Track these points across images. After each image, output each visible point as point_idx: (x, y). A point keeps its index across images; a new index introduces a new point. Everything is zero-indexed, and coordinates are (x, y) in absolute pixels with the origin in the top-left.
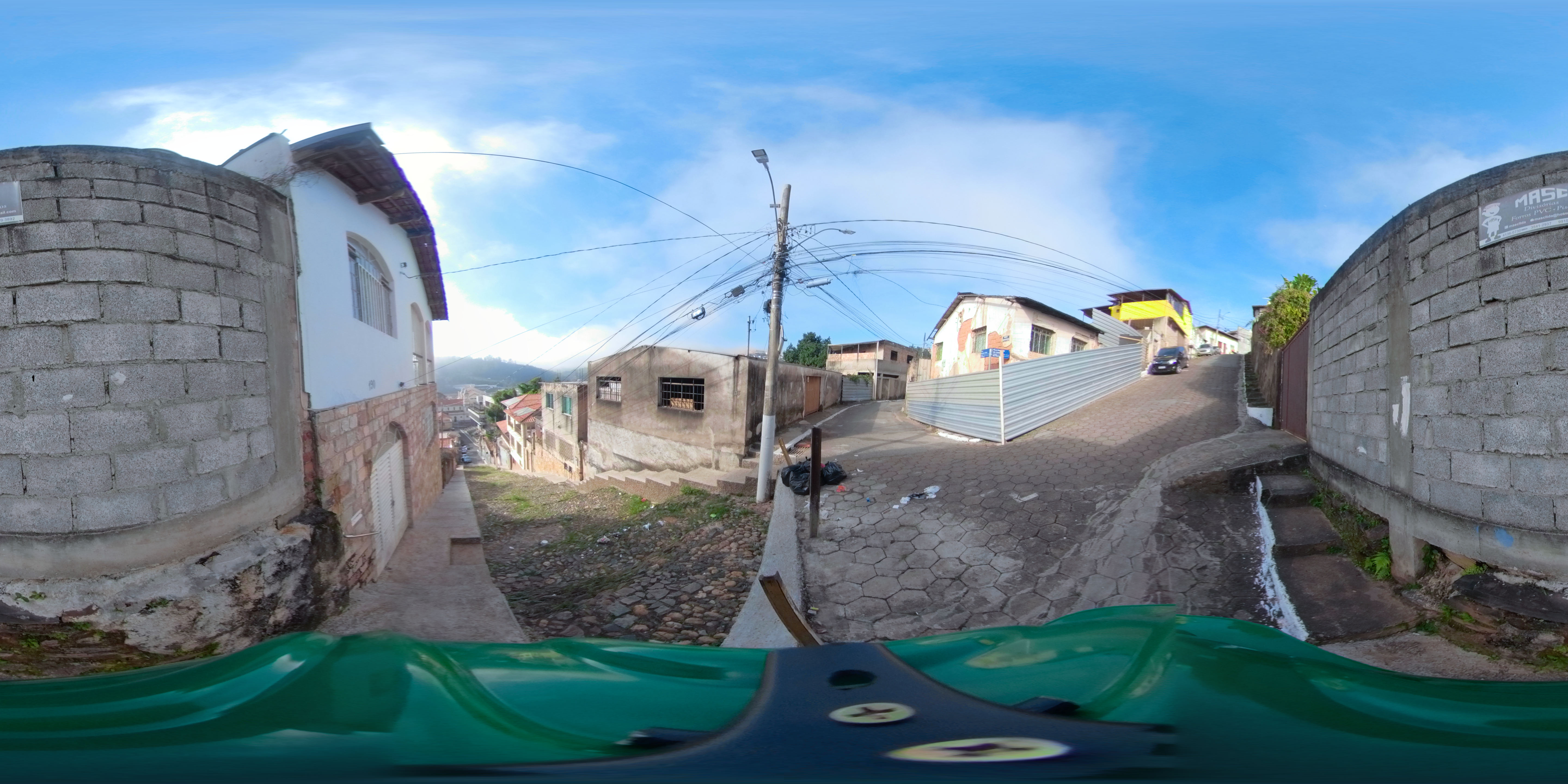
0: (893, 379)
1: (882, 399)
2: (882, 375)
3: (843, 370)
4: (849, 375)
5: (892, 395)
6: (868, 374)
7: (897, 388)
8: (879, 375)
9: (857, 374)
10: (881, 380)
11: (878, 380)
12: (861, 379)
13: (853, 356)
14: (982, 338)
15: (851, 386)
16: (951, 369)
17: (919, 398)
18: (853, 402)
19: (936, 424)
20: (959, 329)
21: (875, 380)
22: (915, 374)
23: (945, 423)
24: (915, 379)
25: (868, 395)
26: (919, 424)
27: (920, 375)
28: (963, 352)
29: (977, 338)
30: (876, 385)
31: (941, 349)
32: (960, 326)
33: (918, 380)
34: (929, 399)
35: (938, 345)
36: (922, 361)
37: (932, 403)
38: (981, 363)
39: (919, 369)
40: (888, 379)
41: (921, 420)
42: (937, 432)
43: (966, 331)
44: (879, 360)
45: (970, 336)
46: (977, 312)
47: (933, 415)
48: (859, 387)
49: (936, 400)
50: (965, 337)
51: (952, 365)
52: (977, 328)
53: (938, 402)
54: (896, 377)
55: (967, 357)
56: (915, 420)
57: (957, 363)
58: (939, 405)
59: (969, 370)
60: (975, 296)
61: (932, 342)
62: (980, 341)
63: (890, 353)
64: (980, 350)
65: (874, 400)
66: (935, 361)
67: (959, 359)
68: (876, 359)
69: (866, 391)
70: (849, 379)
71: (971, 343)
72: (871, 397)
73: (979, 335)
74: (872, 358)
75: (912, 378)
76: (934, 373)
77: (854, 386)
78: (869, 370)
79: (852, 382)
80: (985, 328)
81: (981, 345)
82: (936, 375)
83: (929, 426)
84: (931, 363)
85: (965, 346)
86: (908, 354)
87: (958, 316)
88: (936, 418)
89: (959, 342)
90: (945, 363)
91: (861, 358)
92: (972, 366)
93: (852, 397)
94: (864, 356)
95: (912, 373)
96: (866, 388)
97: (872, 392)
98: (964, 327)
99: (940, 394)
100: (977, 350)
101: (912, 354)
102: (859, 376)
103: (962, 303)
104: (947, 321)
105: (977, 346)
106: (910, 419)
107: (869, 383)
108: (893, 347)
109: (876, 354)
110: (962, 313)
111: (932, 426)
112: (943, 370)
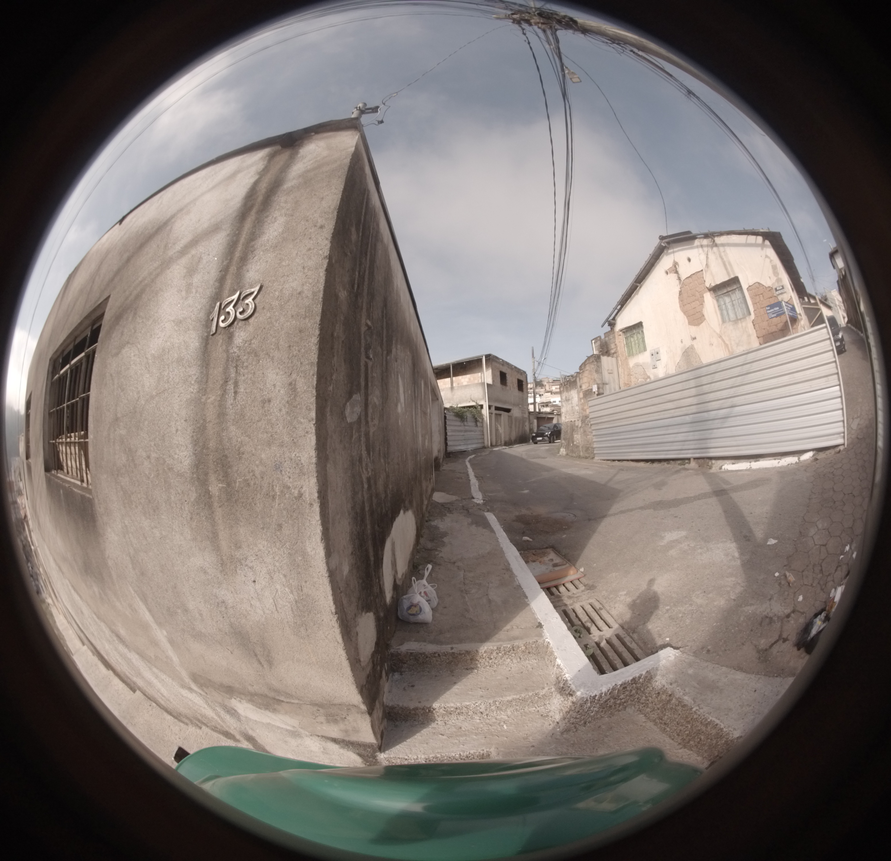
1: (496, 446)
4: (452, 409)
5: (507, 439)
6: (475, 406)
7: (511, 427)
8: (490, 407)
10: (493, 416)
11: (490, 414)
12: (469, 415)
13: (445, 383)
14: (733, 297)
15: (456, 426)
16: (678, 359)
17: (640, 417)
18: (463, 453)
19: (709, 452)
20: (678, 292)
21: (486, 415)
22: (599, 382)
23: (735, 443)
24: (601, 391)
25: (480, 441)
26: (649, 463)
27: (607, 384)
28: (701, 326)
29: (720, 299)
30: (488, 424)
31: (639, 335)
32: (679, 287)
33: (607, 392)
34: (677, 410)
35: (627, 331)
36: (604, 359)
37: (691, 416)
38: (749, 336)
39: (603, 374)
40: (500, 415)
41: (656, 455)
42: (714, 466)
43: (697, 293)
44: (488, 385)
45: (709, 298)
46: (709, 260)
47: (696, 437)
48: (466, 427)
49: (702, 407)
50: (698, 302)
51: (679, 353)
52: (718, 282)
53: (710, 408)
54: (508, 411)
55: (715, 331)
56: (628, 460)
57: (692, 347)
58: (713, 414)
59: (727, 350)
60: (694, 238)
61: (612, 329)
62: (731, 303)
63: (499, 373)
64: (737, 317)
65: (488, 447)
66: (626, 358)
67: (695, 338)
68: (484, 383)
69: (476, 433)
70: (454, 414)
71: (715, 307)
72: (484, 443)
73: (725, 293)
74: (476, 382)
75: (594, 390)
76: (631, 377)
77: (460, 426)
78: (473, 401)
79: (457, 419)
80: (735, 281)
81: (734, 309)
82: (636, 380)
83: (687, 461)
84: (617, 363)
85: (703, 316)
86: (517, 377)
87: (666, 274)
88: (709, 441)
89: (685, 312)
90: (657, 353)
91: (458, 384)
92: (731, 344)
93: (460, 445)
94: (463, 380)
95: (589, 383)
96: (476, 428)
97: (483, 435)
98: (687, 287)
99: (712, 394)
100: (729, 319)
101: (521, 378)
102: (465, 410)
103: (668, 254)
104: (640, 287)
105: (725, 312)
106: (609, 462)
107: (479, 421)
108: (501, 366)
109: (482, 375)
110: (675, 267)
111: (695, 459)
112: (655, 367)
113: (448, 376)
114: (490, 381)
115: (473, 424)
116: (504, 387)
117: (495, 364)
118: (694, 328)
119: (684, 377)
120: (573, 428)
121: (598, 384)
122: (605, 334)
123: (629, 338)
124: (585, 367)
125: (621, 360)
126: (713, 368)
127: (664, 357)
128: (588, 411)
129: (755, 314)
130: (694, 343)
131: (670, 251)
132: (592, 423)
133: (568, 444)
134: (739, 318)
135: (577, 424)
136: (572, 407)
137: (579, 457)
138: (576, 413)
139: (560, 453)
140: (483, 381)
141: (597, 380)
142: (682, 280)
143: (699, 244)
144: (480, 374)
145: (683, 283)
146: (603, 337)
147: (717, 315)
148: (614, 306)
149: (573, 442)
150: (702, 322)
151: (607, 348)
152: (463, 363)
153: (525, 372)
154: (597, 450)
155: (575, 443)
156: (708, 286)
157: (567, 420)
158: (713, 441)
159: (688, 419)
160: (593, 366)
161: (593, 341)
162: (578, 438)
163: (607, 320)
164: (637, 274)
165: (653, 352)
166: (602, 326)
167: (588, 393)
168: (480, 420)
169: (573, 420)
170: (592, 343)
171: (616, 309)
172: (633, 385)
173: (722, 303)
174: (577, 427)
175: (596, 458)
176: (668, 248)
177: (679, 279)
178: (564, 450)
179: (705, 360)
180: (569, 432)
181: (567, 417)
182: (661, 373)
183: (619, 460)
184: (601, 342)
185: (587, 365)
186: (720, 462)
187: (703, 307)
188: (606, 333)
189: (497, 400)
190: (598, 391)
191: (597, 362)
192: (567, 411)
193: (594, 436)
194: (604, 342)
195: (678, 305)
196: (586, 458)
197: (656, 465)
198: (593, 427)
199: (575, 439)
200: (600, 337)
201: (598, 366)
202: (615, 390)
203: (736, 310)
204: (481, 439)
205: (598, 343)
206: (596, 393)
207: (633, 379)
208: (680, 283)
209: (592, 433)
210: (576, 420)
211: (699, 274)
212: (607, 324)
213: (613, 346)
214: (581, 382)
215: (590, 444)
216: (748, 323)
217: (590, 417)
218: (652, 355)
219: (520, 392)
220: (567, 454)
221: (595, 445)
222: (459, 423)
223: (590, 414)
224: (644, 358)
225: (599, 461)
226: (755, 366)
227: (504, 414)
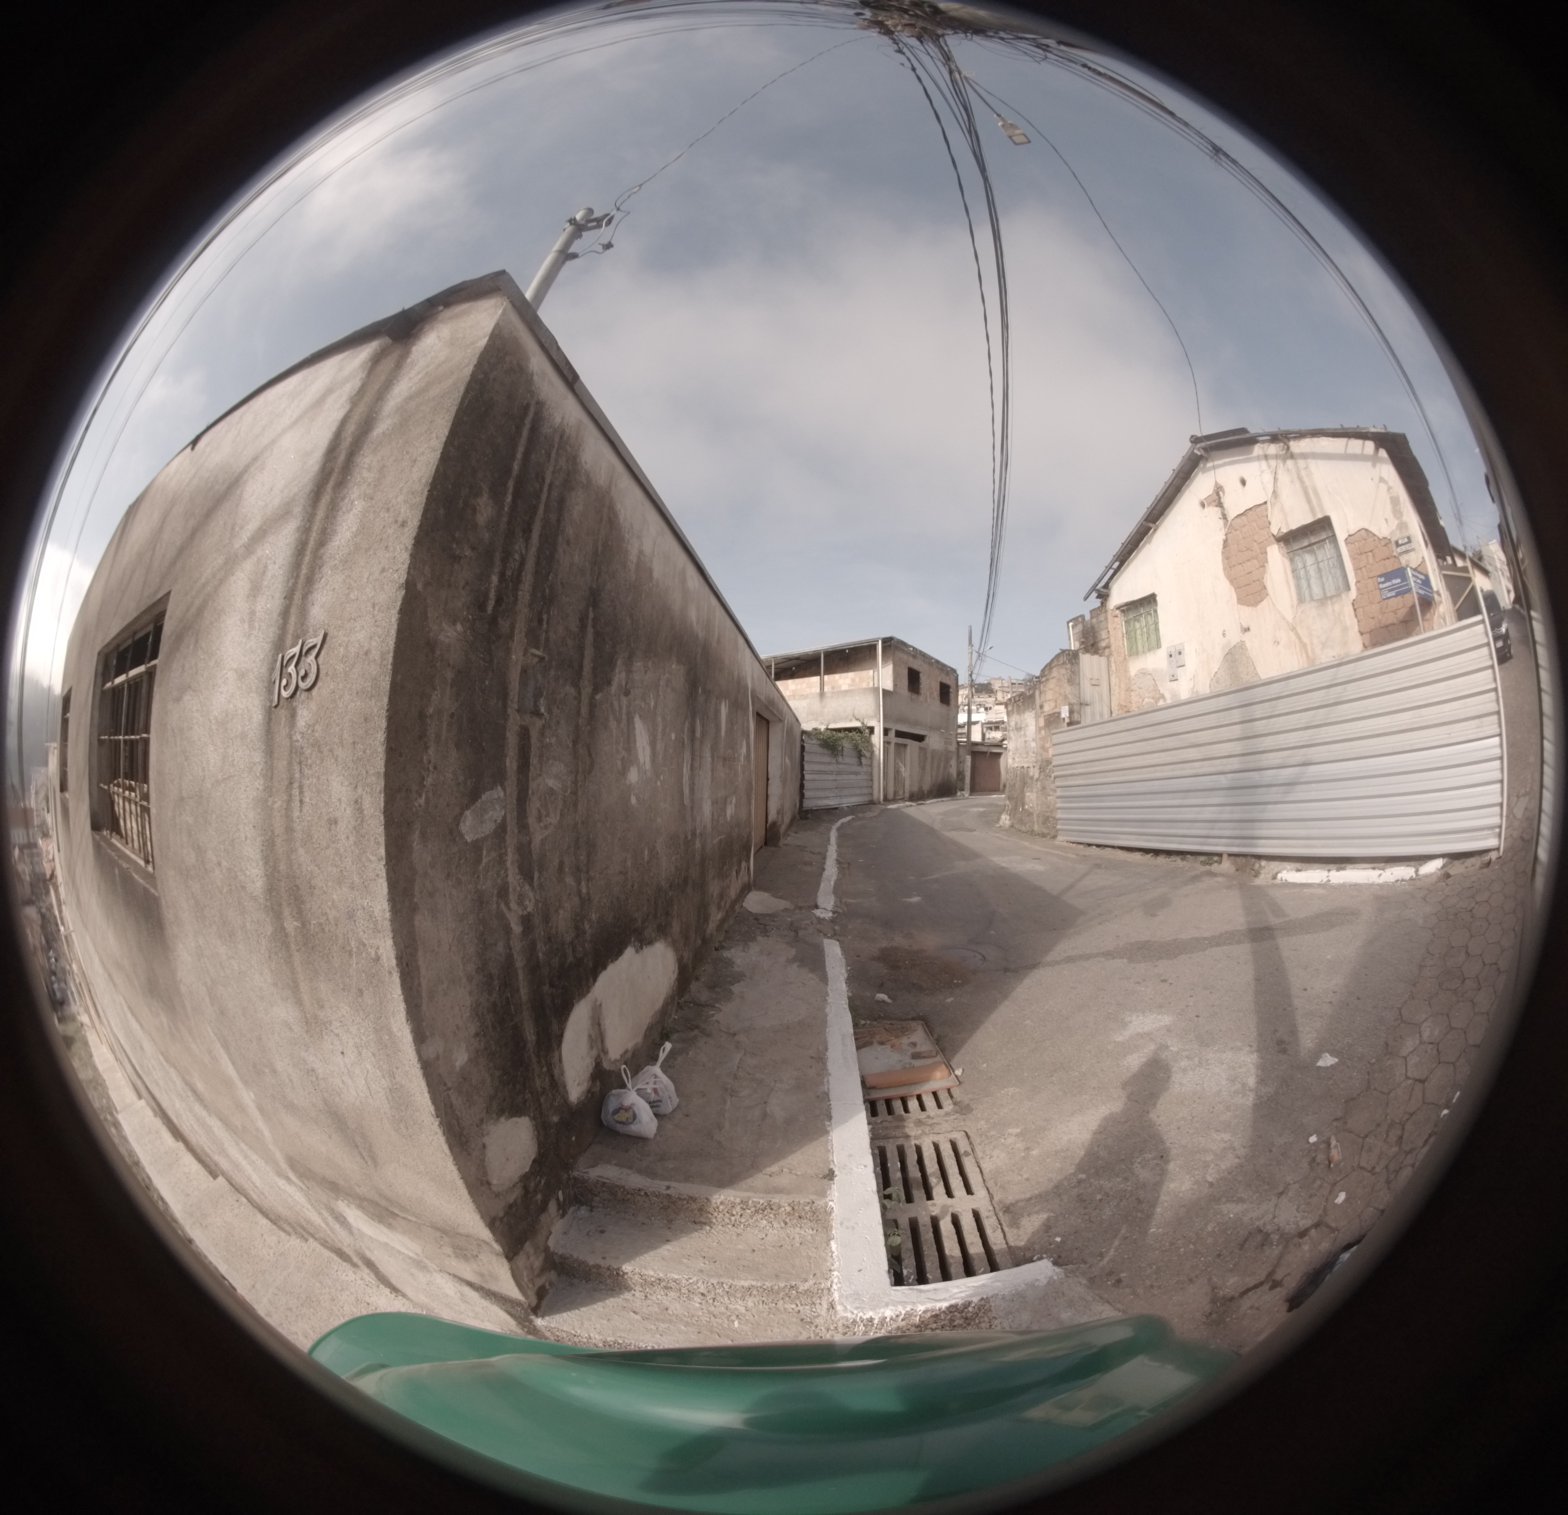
0: (916, 744)
1: (894, 800)
4: (816, 733)
5: (915, 789)
6: (860, 729)
7: (923, 768)
8: (886, 732)
9: (833, 731)
10: (892, 747)
11: (887, 743)
12: (847, 745)
13: (808, 685)
14: (1320, 554)
15: (822, 763)
16: (1215, 666)
17: (1139, 770)
18: (832, 813)
19: (1255, 846)
20: (1222, 543)
21: (878, 746)
22: (1073, 701)
23: (1303, 833)
24: (1076, 717)
25: (865, 791)
26: (1149, 856)
27: (1087, 705)
28: (1260, 606)
29: (1297, 558)
30: (882, 761)
31: (1149, 617)
32: (1223, 532)
33: (1087, 720)
34: (1205, 763)
35: (1128, 610)
36: (1086, 659)
37: (1230, 775)
38: (1345, 630)
39: (1082, 685)
40: (905, 746)
41: (1162, 842)
42: (1263, 871)
43: (1255, 544)
44: (884, 691)
45: (1275, 554)
46: (1279, 484)
47: (1236, 816)
48: (841, 766)
49: (1251, 761)
50: (1256, 561)
51: (1219, 654)
52: (1294, 526)
53: (1264, 764)
54: (920, 738)
55: (1284, 619)
56: (1113, 847)
57: (1241, 646)
58: (1268, 776)
59: (1304, 655)
60: (1252, 441)
61: (1102, 603)
62: (1315, 566)
63: (906, 672)
64: (1325, 593)
65: (879, 803)
66: (1125, 659)
67: (1247, 630)
68: (878, 688)
69: (859, 777)
70: (819, 742)
71: (1286, 573)
72: (872, 794)
73: (1305, 547)
74: (864, 685)
75: (1063, 716)
76: (1132, 693)
77: (830, 763)
78: (857, 720)
79: (825, 751)
80: (1323, 525)
81: (1321, 577)
82: (1140, 700)
83: (1216, 858)
84: (1109, 665)
85: (1265, 588)
86: (940, 679)
87: (1201, 508)
88: (1257, 824)
89: (1232, 580)
90: (1180, 653)
91: (833, 688)
92: (1312, 644)
93: (827, 798)
94: (841, 682)
95: (1056, 701)
96: (858, 769)
97: (872, 780)
98: (1238, 532)
99: (1270, 738)
100: (1311, 596)
101: (947, 681)
102: (841, 735)
103: (1205, 470)
104: (1155, 530)
105: (1304, 583)
106: (1081, 847)
107: (865, 756)
108: (911, 659)
109: (876, 673)
110: (1218, 494)
111: (1230, 855)
112: (1174, 679)
113: (817, 673)
114: (888, 685)
115: (854, 761)
116: (915, 696)
117: (900, 655)
118: (1246, 611)
119: (1223, 702)
120: (1024, 779)
121: (1070, 705)
122: (1091, 612)
123: (1132, 622)
124: (1050, 672)
125: (1115, 662)
126: (1275, 690)
127: (1191, 660)
128: (1051, 752)
129: (1358, 589)
130: (1246, 637)
131: (1209, 465)
132: (1056, 774)
133: (1015, 808)
134: (1329, 595)
135: (1031, 774)
136: (1026, 742)
137: (1032, 833)
138: (1031, 754)
139: (1001, 823)
140: (876, 685)
141: (1070, 696)
142: (1230, 519)
143: (1261, 453)
144: (871, 672)
145: (1231, 525)
146: (1088, 617)
147: (1289, 587)
148: (1107, 562)
149: (1023, 805)
150: (1262, 601)
151: (1095, 637)
152: (844, 650)
153: (954, 671)
154: (1062, 824)
155: (1026, 807)
156: (1275, 533)
157: (1016, 765)
158: (1265, 824)
159: (1224, 781)
160: (1063, 671)
161: (1071, 624)
162: (1032, 798)
163: (1094, 589)
164: (1149, 506)
165: (1173, 650)
166: (1086, 598)
167: (1053, 720)
168: (868, 754)
169: (1026, 765)
170: (1068, 627)
171: (1111, 568)
172: (1134, 708)
173: (1300, 565)
174: (1032, 778)
175: (1060, 838)
176: (1207, 460)
177: (1224, 517)
178: (1008, 817)
179: (1266, 672)
180: (1017, 786)
181: (1017, 760)
182: (1184, 689)
183: (1098, 846)
184: (1084, 626)
185: (1054, 669)
186: (1274, 865)
187: (1265, 572)
188: (1094, 610)
189: (900, 720)
190: (1070, 717)
191: (1072, 664)
192: (1017, 749)
193: (1058, 797)
194: (1089, 626)
195: (1221, 567)
196: (1043, 835)
197: (1161, 860)
198: (1058, 783)
199: (1027, 800)
200: (1083, 617)
201: (1073, 672)
202: (1102, 715)
203: (1325, 580)
204: (867, 787)
205: (1080, 627)
206: (1067, 720)
207: (1135, 698)
208: (1225, 524)
209: (1055, 791)
210: (1031, 765)
211: (1259, 509)
212: (1094, 594)
213: (1103, 634)
214: (1043, 699)
215: (1052, 811)
216: (1344, 607)
217: (1054, 763)
218: (1171, 656)
219: (944, 705)
220: (1012, 826)
221: (1059, 815)
222: (827, 759)
223: (1054, 758)
224: (1155, 661)
225: (1065, 844)
226: (1352, 690)
227: (912, 745)
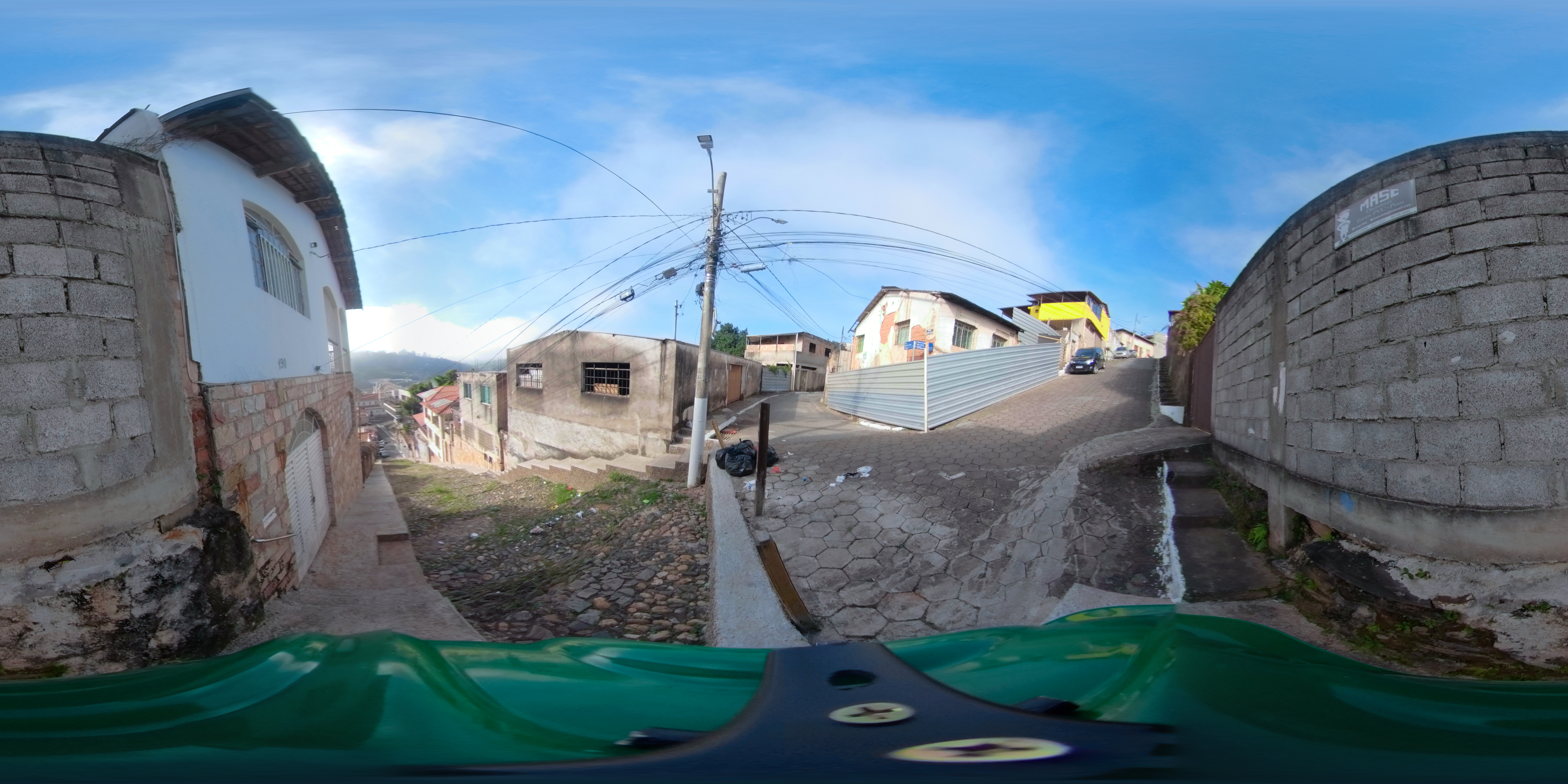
0: (812, 371)
1: (800, 390)
2: (800, 367)
3: (762, 360)
4: (768, 366)
5: (810, 387)
6: (787, 365)
7: (814, 380)
8: (797, 366)
9: (775, 365)
10: (800, 372)
11: (797, 371)
12: (780, 370)
13: (772, 347)
14: (906, 331)
15: (770, 376)
16: (873, 360)
18: (772, 393)
19: (857, 414)
20: (882, 322)
21: (794, 371)
22: (835, 365)
23: (867, 412)
25: (787, 386)
27: (840, 367)
29: (898, 331)
30: (795, 376)
31: (862, 342)
32: (883, 319)
34: (850, 389)
35: (859, 338)
36: (843, 353)
37: (857, 393)
38: (903, 355)
39: (839, 361)
40: (806, 371)
42: (858, 421)
43: (889, 326)
45: (893, 329)
46: (899, 306)
47: (855, 405)
48: (778, 378)
50: (888, 330)
51: (873, 357)
52: (901, 321)
53: (863, 391)
54: (814, 369)
55: (890, 348)
57: (878, 355)
58: (863, 395)
59: (892, 361)
60: (900, 290)
61: (854, 334)
63: (809, 344)
65: (793, 392)
66: (856, 353)
67: (881, 350)
68: (796, 350)
69: (785, 382)
70: (769, 369)
71: (894, 335)
72: (791, 389)
73: (901, 328)
74: (791, 349)
77: (773, 376)
78: (787, 361)
79: (771, 373)
80: (908, 321)
85: (887, 339)
86: (824, 346)
88: (859, 408)
89: (881, 336)
90: (865, 354)
91: (780, 349)
92: (895, 358)
93: (771, 387)
94: (783, 347)
96: (785, 378)
97: (791, 383)
98: (887, 320)
100: (898, 343)
101: (827, 346)
102: (779, 368)
104: (869, 314)
107: (788, 374)
108: (812, 339)
109: (796, 345)
110: (885, 306)
111: (853, 415)
112: (863, 362)
114: (800, 350)
115: (783, 375)
116: (812, 354)
117: (806, 338)
118: (883, 344)
126: (866, 371)
127: (868, 357)
130: (880, 353)
144: (793, 345)
150: (887, 342)
156: (895, 322)
159: (853, 395)
160: (834, 356)
175: (828, 407)
179: (883, 364)
182: (865, 365)
186: (861, 420)
187: (889, 334)
189: (803, 362)
193: (827, 394)
195: (880, 330)
201: (837, 356)
206: (832, 371)
208: (885, 316)
213: (850, 345)
219: (825, 356)
224: (861, 355)
227: (810, 372)
